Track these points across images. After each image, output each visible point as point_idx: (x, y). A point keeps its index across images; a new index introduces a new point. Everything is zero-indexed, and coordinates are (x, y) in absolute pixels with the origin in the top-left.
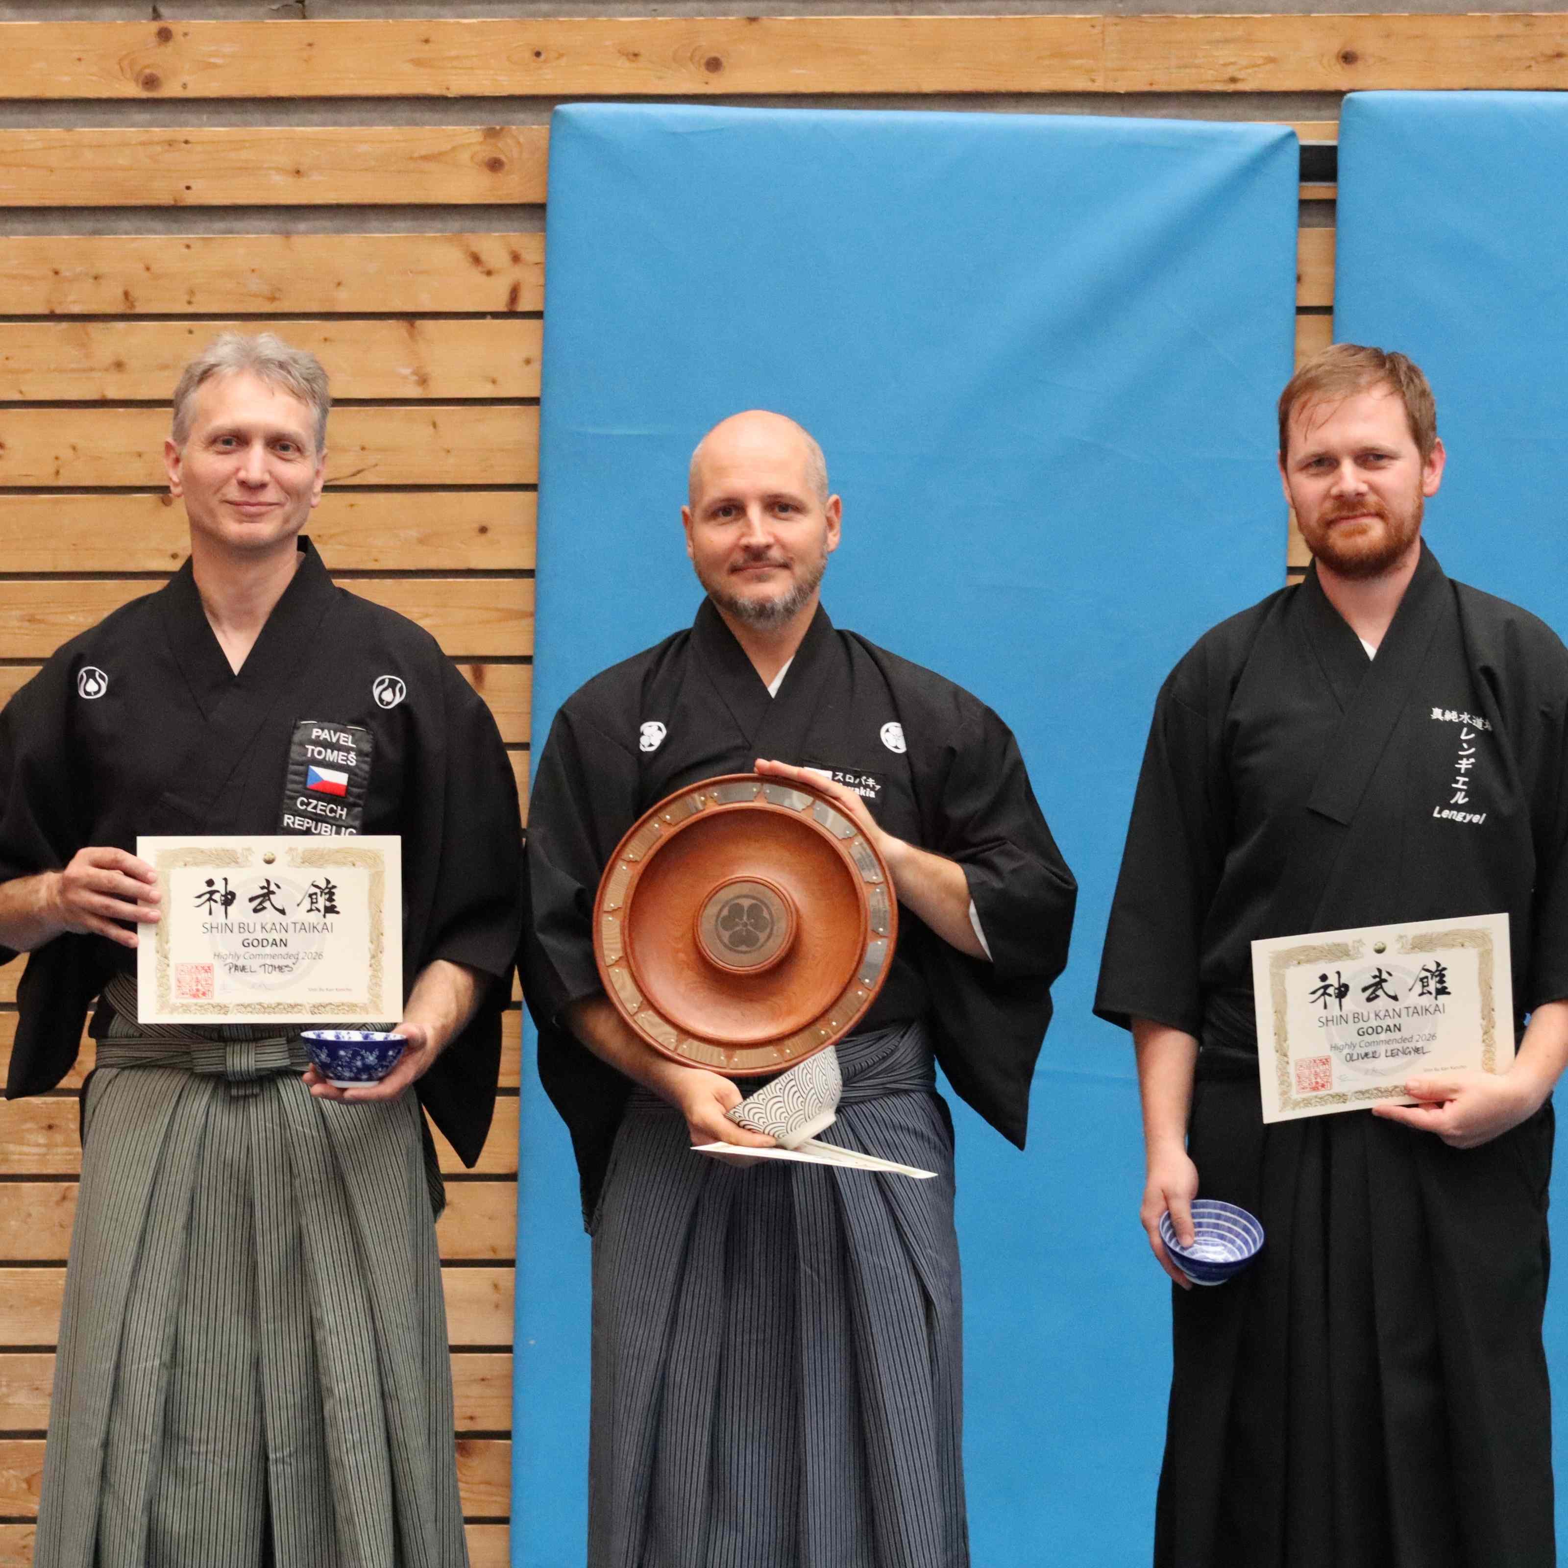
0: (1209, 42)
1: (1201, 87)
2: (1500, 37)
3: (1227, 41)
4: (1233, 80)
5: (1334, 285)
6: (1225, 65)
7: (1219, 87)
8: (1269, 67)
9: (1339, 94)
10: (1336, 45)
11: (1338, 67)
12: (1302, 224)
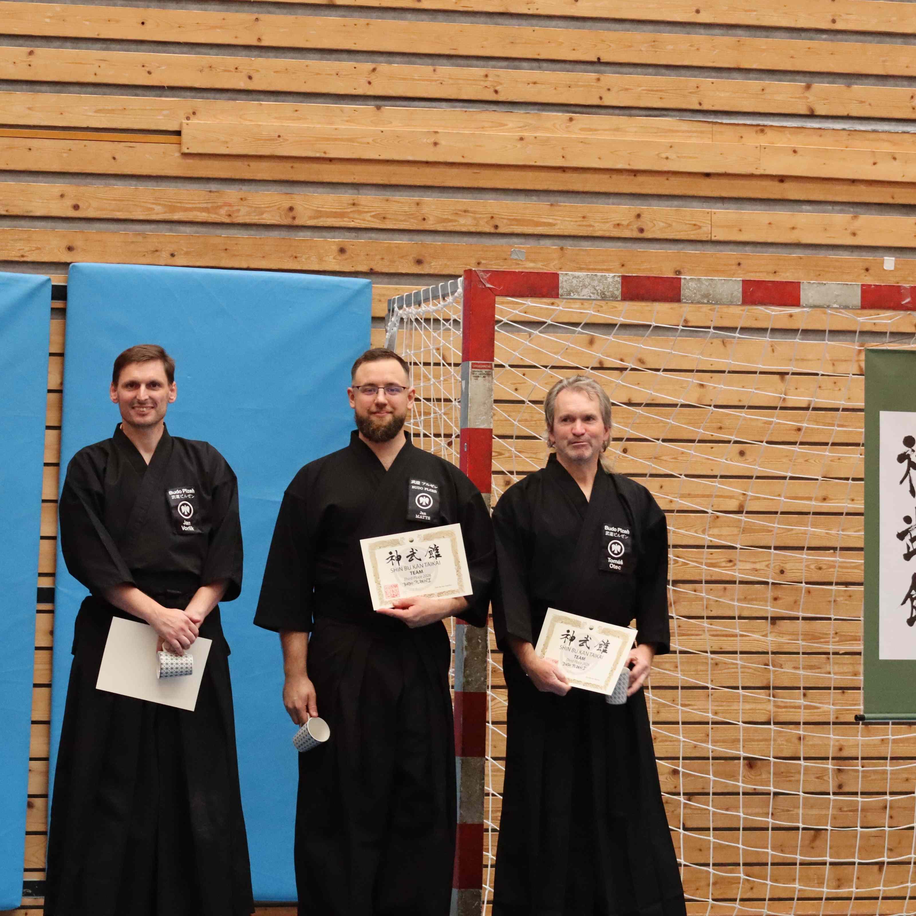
0: (12, 240)
1: (10, 259)
2: (132, 242)
3: (20, 240)
4: (23, 256)
5: (64, 345)
6: (19, 250)
7: (17, 259)
8: (37, 251)
9: (67, 264)
10: (65, 243)
11: (66, 252)
12: (52, 319)
